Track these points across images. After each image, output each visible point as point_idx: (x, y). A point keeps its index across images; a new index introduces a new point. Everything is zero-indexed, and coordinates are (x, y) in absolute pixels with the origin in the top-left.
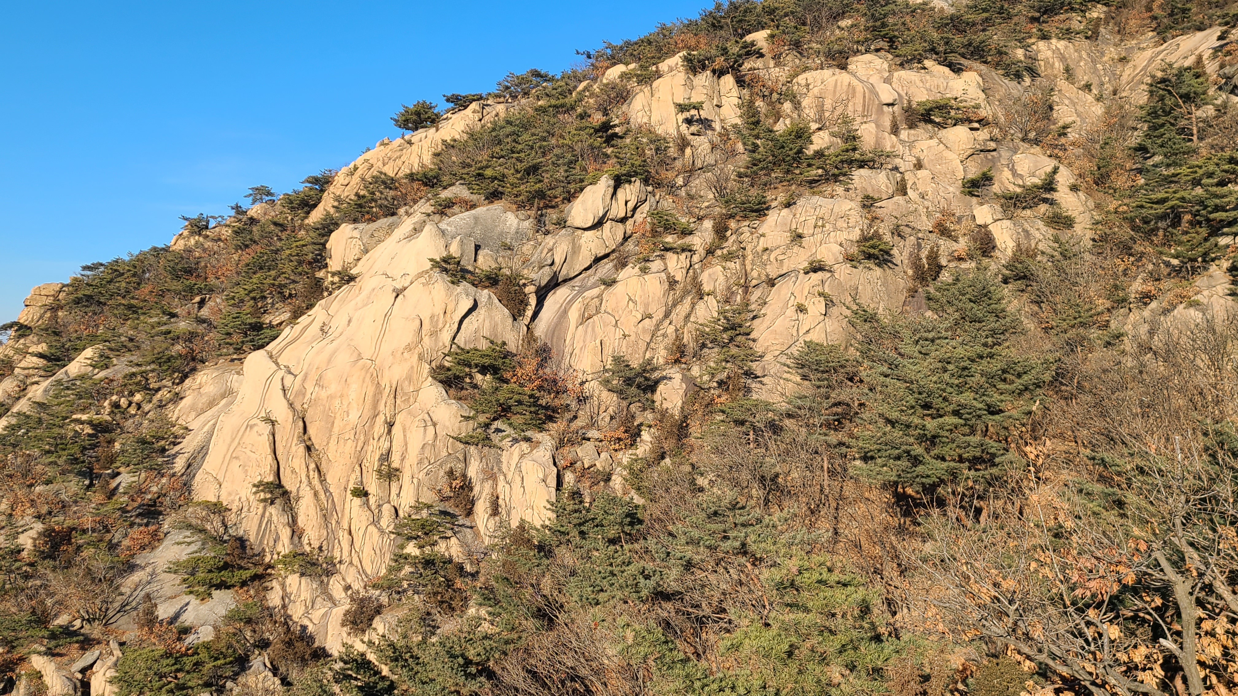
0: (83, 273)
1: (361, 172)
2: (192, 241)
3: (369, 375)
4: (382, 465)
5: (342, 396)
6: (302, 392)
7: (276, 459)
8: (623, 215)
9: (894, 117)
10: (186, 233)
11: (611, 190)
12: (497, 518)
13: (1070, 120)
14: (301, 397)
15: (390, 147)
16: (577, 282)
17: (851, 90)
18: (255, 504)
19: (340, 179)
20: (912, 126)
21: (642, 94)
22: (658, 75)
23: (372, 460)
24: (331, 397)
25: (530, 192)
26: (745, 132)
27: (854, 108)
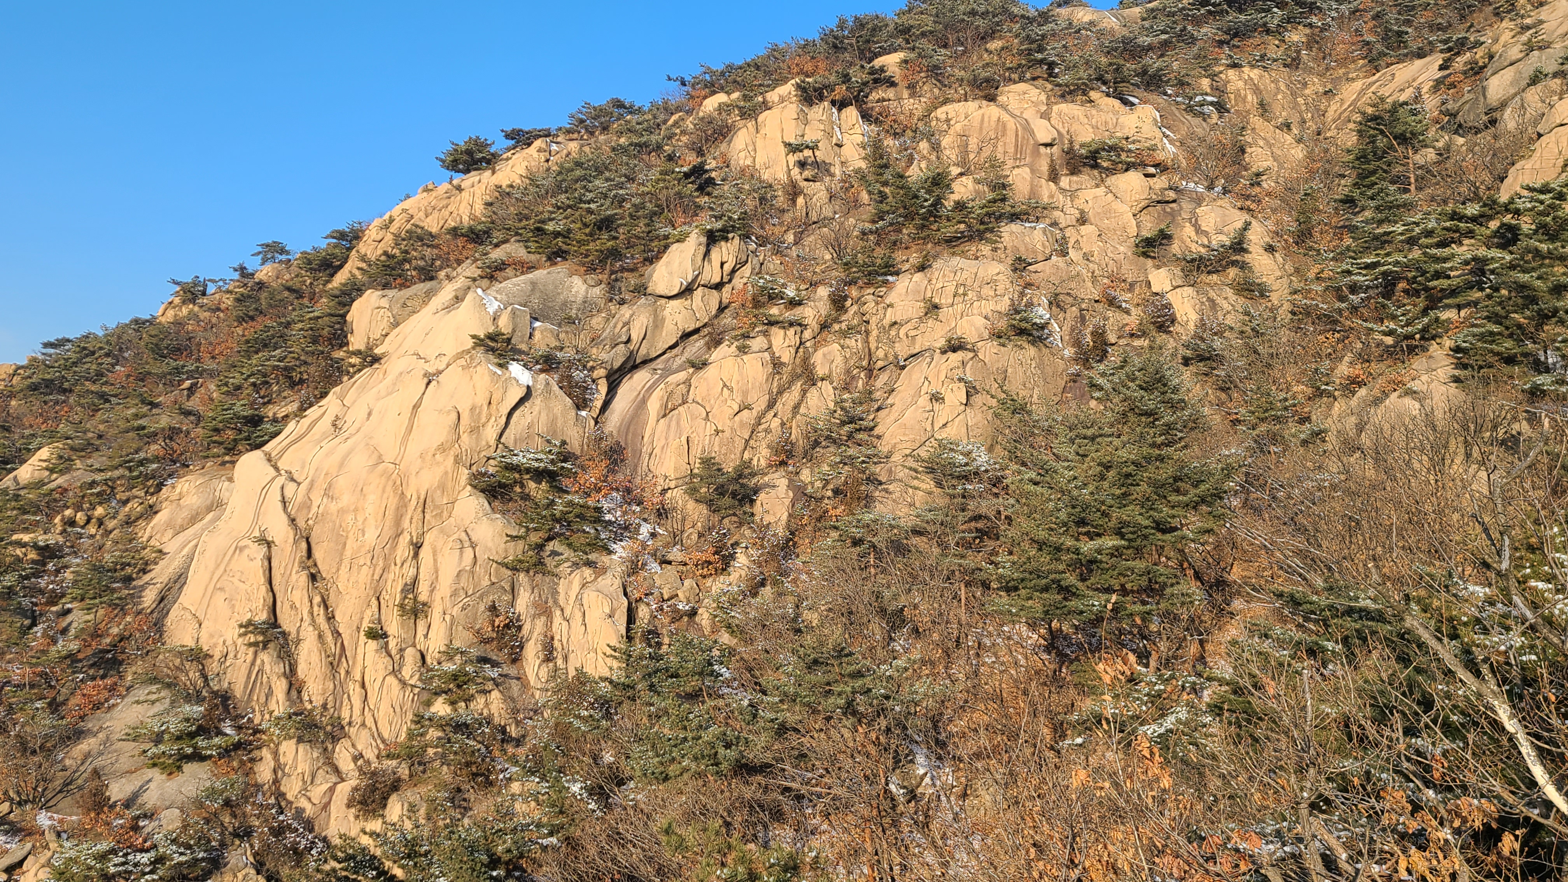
0: (44, 351)
1: (398, 225)
2: (185, 311)
3: (390, 483)
4: (406, 597)
5: (356, 510)
6: (307, 505)
7: (272, 590)
8: (718, 280)
9: (1052, 161)
10: (177, 300)
11: (703, 249)
12: (551, 665)
13: (1265, 164)
14: (305, 511)
15: (434, 194)
16: (659, 364)
17: (1001, 126)
18: (244, 648)
19: (372, 233)
20: (1074, 171)
21: (745, 130)
22: (766, 106)
23: (393, 592)
24: (342, 511)
25: (602, 251)
26: (871, 178)
27: (1005, 148)
